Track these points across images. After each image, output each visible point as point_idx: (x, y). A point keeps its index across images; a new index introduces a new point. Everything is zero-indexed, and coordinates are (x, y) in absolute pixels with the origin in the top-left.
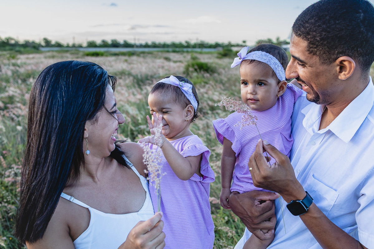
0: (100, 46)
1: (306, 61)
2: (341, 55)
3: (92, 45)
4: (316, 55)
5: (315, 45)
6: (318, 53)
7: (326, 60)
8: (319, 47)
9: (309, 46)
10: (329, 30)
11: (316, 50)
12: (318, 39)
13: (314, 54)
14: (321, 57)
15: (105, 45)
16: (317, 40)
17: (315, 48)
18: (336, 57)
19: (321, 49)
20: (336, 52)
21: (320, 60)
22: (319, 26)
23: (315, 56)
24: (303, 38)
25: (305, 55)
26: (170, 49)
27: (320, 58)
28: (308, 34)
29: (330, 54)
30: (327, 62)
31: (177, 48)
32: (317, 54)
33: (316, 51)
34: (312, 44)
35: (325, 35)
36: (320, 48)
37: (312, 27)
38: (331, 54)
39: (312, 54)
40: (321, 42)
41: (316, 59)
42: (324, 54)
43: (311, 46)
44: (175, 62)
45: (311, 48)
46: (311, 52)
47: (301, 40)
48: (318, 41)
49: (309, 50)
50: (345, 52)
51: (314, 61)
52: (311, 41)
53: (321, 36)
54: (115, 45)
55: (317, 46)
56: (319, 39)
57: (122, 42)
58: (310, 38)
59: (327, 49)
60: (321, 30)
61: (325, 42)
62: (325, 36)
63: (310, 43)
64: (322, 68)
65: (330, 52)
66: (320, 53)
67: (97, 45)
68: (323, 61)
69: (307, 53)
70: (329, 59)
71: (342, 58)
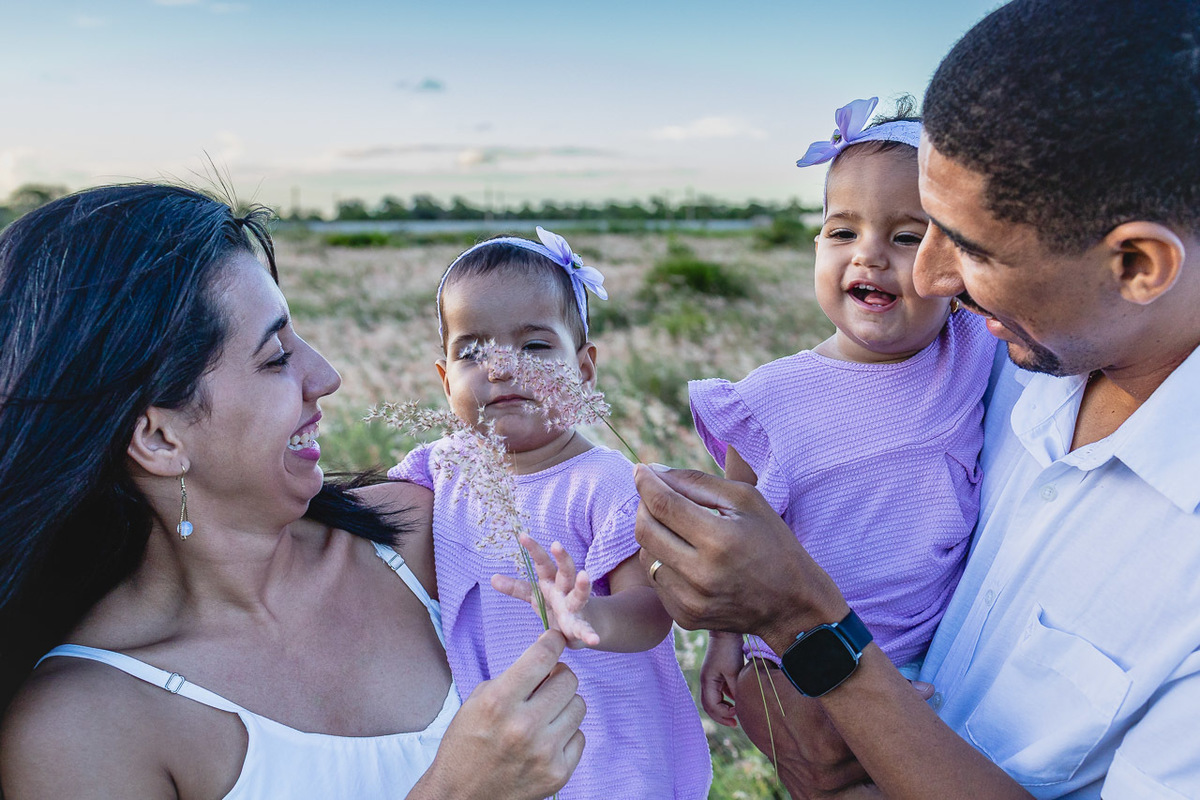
0: (380, 217)
1: (989, 245)
2: (1123, 218)
3: (351, 212)
4: (1025, 222)
5: (1014, 186)
6: (1031, 214)
7: (1067, 237)
8: (1034, 193)
9: (996, 193)
10: (1065, 127)
11: (1020, 204)
12: (1025, 164)
13: (1015, 220)
14: (1043, 229)
15: (393, 212)
16: (1020, 167)
17: (1019, 197)
18: (1104, 226)
19: (1040, 200)
20: (1104, 208)
21: (1041, 239)
22: (1025, 114)
23: (1019, 228)
24: (965, 163)
25: (980, 223)
26: (603, 225)
27: (1040, 231)
28: (986, 146)
29: (1077, 216)
30: (1069, 246)
31: (624, 219)
32: (1029, 219)
33: (1024, 210)
34: (1006, 183)
35: (1052, 147)
36: (1036, 197)
37: (998, 119)
38: (1083, 217)
39: (1010, 218)
40: (1040, 176)
41: (1024, 236)
42: (1055, 216)
43: (1001, 191)
44: (616, 262)
45: (1000, 197)
46: (1001, 214)
47: (959, 168)
48: (1026, 174)
49: (994, 207)
50: (1139, 206)
51: (1020, 244)
52: (998, 175)
53: (1035, 151)
54: (426, 211)
55: (1025, 191)
56: (1031, 163)
57: (446, 202)
58: (994, 161)
59: (1066, 200)
60: (1035, 129)
61: (1055, 178)
62: (1053, 154)
63: (996, 180)
64: (1052, 267)
65: (1077, 211)
66: (1039, 216)
67: (369, 215)
68: (1053, 243)
69: (988, 216)
70: (1077, 234)
71: (1127, 231)
